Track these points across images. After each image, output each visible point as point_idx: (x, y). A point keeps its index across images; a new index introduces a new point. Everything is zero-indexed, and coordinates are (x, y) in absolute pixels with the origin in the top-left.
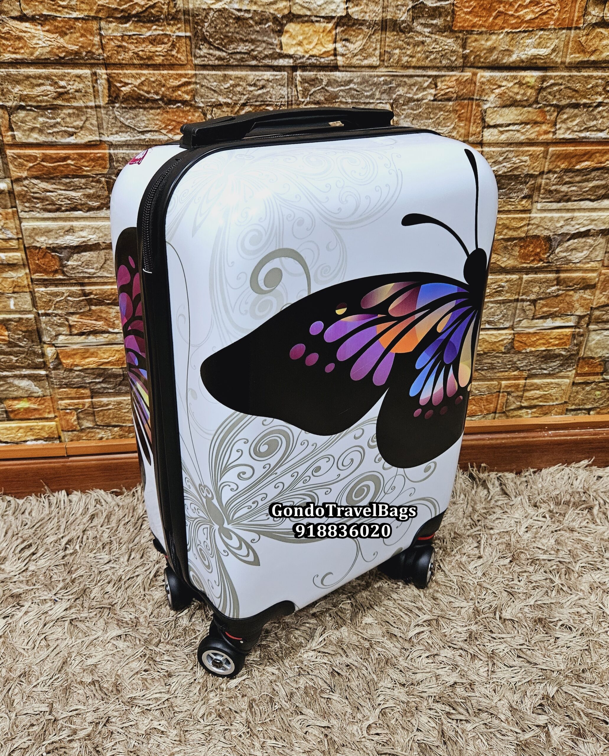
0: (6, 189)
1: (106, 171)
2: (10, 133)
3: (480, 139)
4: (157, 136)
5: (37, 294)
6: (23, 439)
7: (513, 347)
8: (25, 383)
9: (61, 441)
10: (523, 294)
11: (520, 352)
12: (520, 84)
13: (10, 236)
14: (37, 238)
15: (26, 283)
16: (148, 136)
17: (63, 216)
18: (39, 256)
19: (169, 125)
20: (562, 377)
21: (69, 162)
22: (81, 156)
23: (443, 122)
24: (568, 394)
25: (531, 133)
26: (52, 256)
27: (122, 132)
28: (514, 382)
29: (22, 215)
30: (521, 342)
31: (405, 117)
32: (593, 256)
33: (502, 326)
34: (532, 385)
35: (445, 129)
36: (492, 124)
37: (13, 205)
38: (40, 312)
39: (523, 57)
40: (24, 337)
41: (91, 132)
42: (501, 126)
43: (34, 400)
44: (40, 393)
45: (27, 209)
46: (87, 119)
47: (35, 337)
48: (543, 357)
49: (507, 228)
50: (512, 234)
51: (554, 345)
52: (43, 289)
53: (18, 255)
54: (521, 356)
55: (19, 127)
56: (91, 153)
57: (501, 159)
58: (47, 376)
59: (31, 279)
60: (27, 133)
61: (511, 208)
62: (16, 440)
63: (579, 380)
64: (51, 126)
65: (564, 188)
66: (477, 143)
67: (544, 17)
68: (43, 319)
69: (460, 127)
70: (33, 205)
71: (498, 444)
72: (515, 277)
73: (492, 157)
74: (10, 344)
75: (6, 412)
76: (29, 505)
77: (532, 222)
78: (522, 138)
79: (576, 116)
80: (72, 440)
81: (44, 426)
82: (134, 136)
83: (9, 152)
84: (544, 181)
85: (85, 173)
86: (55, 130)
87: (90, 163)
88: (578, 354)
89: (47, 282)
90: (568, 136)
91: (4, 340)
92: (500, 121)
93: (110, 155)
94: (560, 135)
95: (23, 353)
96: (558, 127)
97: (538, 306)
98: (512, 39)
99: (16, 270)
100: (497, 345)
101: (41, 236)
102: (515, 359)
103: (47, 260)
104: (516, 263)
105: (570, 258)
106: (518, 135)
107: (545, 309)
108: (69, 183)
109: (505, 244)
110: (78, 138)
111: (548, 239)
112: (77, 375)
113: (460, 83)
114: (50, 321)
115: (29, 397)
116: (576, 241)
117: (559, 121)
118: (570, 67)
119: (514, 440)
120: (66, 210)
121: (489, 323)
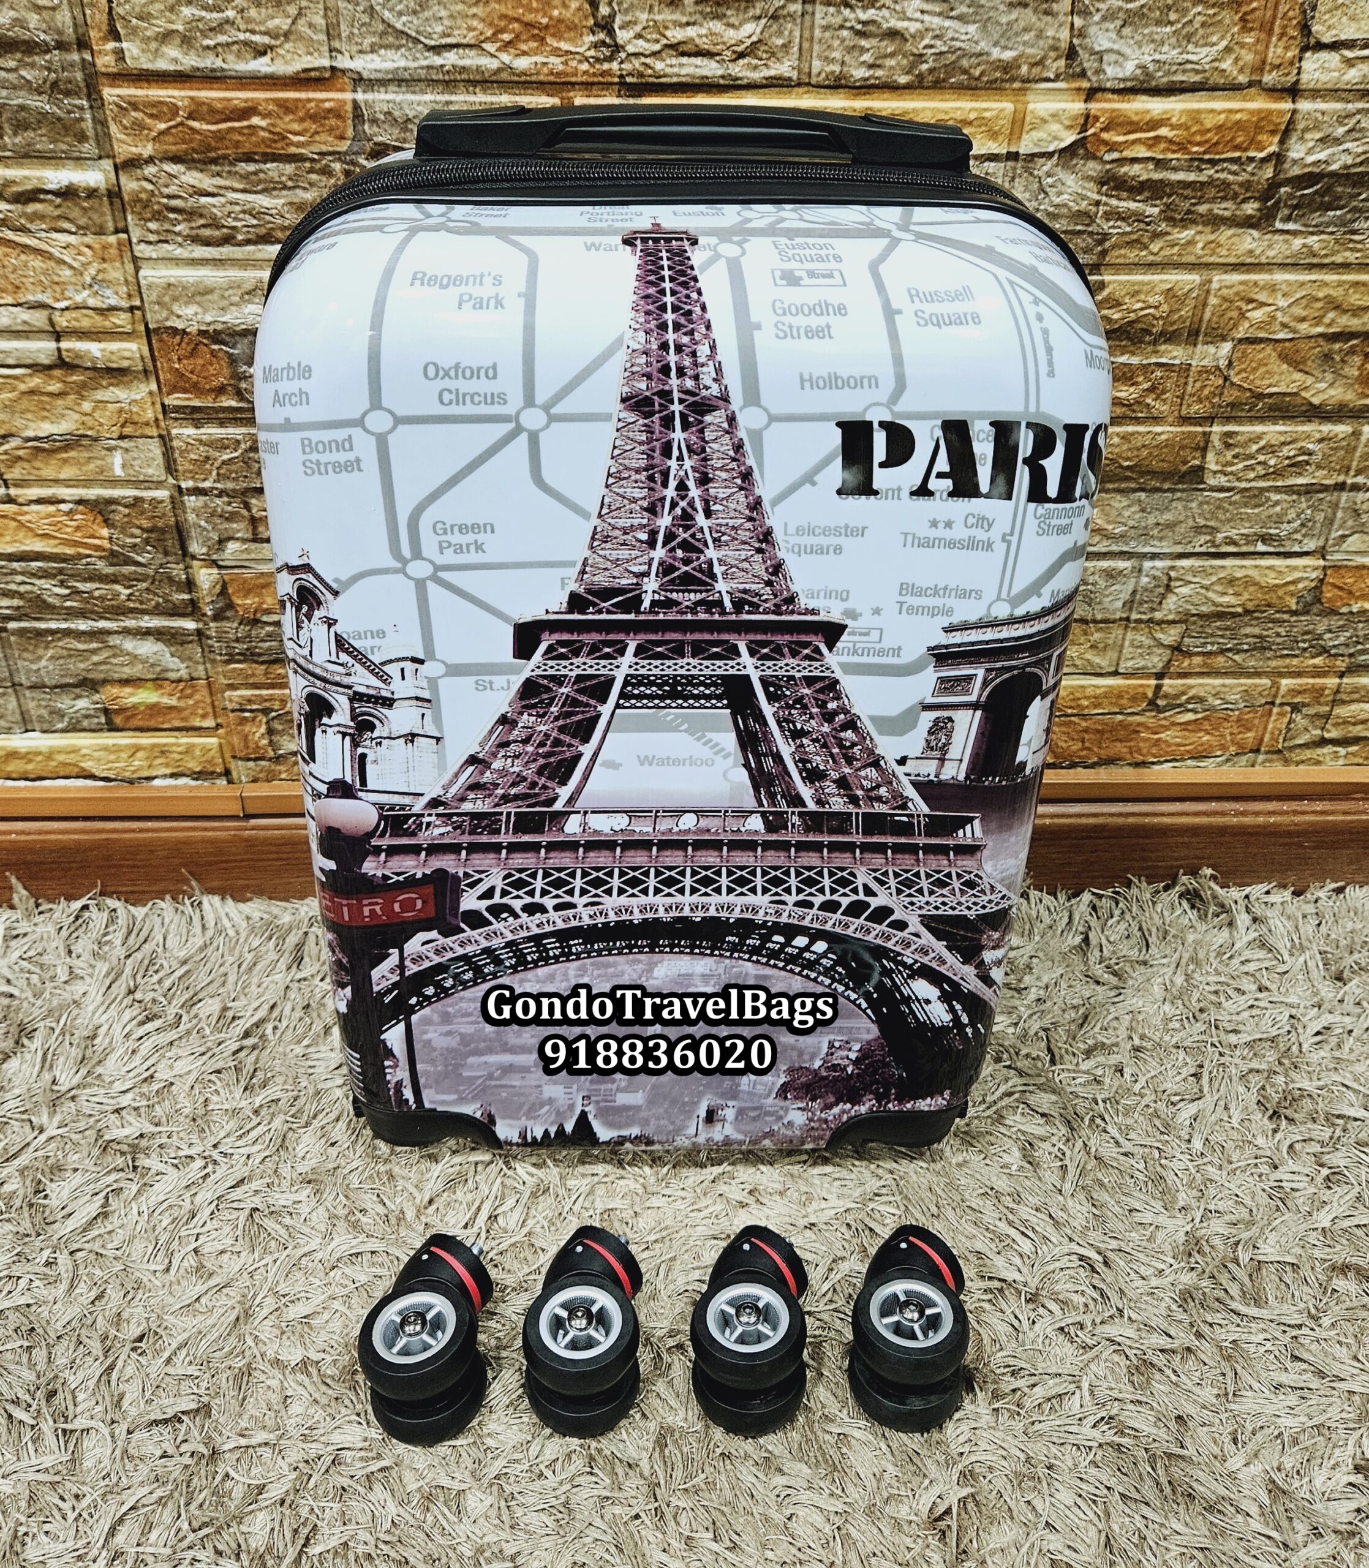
0: (103, 186)
1: (344, 146)
2: (111, 45)
3: (1292, 78)
4: (471, 60)
5: (175, 443)
6: (146, 774)
7: (1319, 601)
8: (147, 648)
9: (230, 782)
10: (1358, 472)
11: (1333, 612)
13: (113, 301)
14: (176, 308)
15: (150, 415)
16: (450, 58)
17: (240, 256)
18: (182, 352)
19: (502, 31)
21: (256, 120)
22: (286, 107)
23: (1201, 32)
26: (212, 352)
27: (387, 47)
28: (1311, 681)
29: (141, 250)
30: (1340, 588)
31: (1104, 19)
33: (1296, 549)
34: (1356, 690)
35: (1205, 50)
36: (1327, 39)
37: (121, 225)
38: (184, 485)
40: (147, 542)
41: (312, 48)
42: (1350, 44)
43: (168, 687)
44: (184, 673)
45: (152, 238)
46: (300, 14)
47: (171, 543)
49: (1336, 308)
50: (1346, 322)
52: (191, 431)
53: (132, 350)
54: (1335, 622)
55: (134, 31)
56: (309, 100)
57: (1341, 130)
58: (199, 633)
59: (163, 405)
60: (154, 45)
61: (1351, 257)
62: (127, 774)
64: (211, 30)
66: (1283, 90)
68: (191, 501)
69: (1242, 45)
70: (167, 226)
72: (1342, 429)
73: (1316, 128)
74: (113, 558)
75: (106, 711)
76: (158, 920)
80: (255, 780)
81: (193, 745)
82: (415, 59)
83: (110, 93)
85: (293, 150)
86: (222, 38)
87: (306, 125)
89: (197, 416)
91: (98, 548)
93: (356, 105)
95: (143, 578)
99: (127, 385)
100: (1280, 593)
101: (187, 304)
102: (1321, 629)
103: (200, 361)
104: (1349, 396)
108: (255, 173)
109: (1326, 347)
110: (279, 62)
112: (269, 635)
114: (206, 506)
115: (158, 681)
119: (1297, 819)
120: (248, 242)
121: (1264, 541)
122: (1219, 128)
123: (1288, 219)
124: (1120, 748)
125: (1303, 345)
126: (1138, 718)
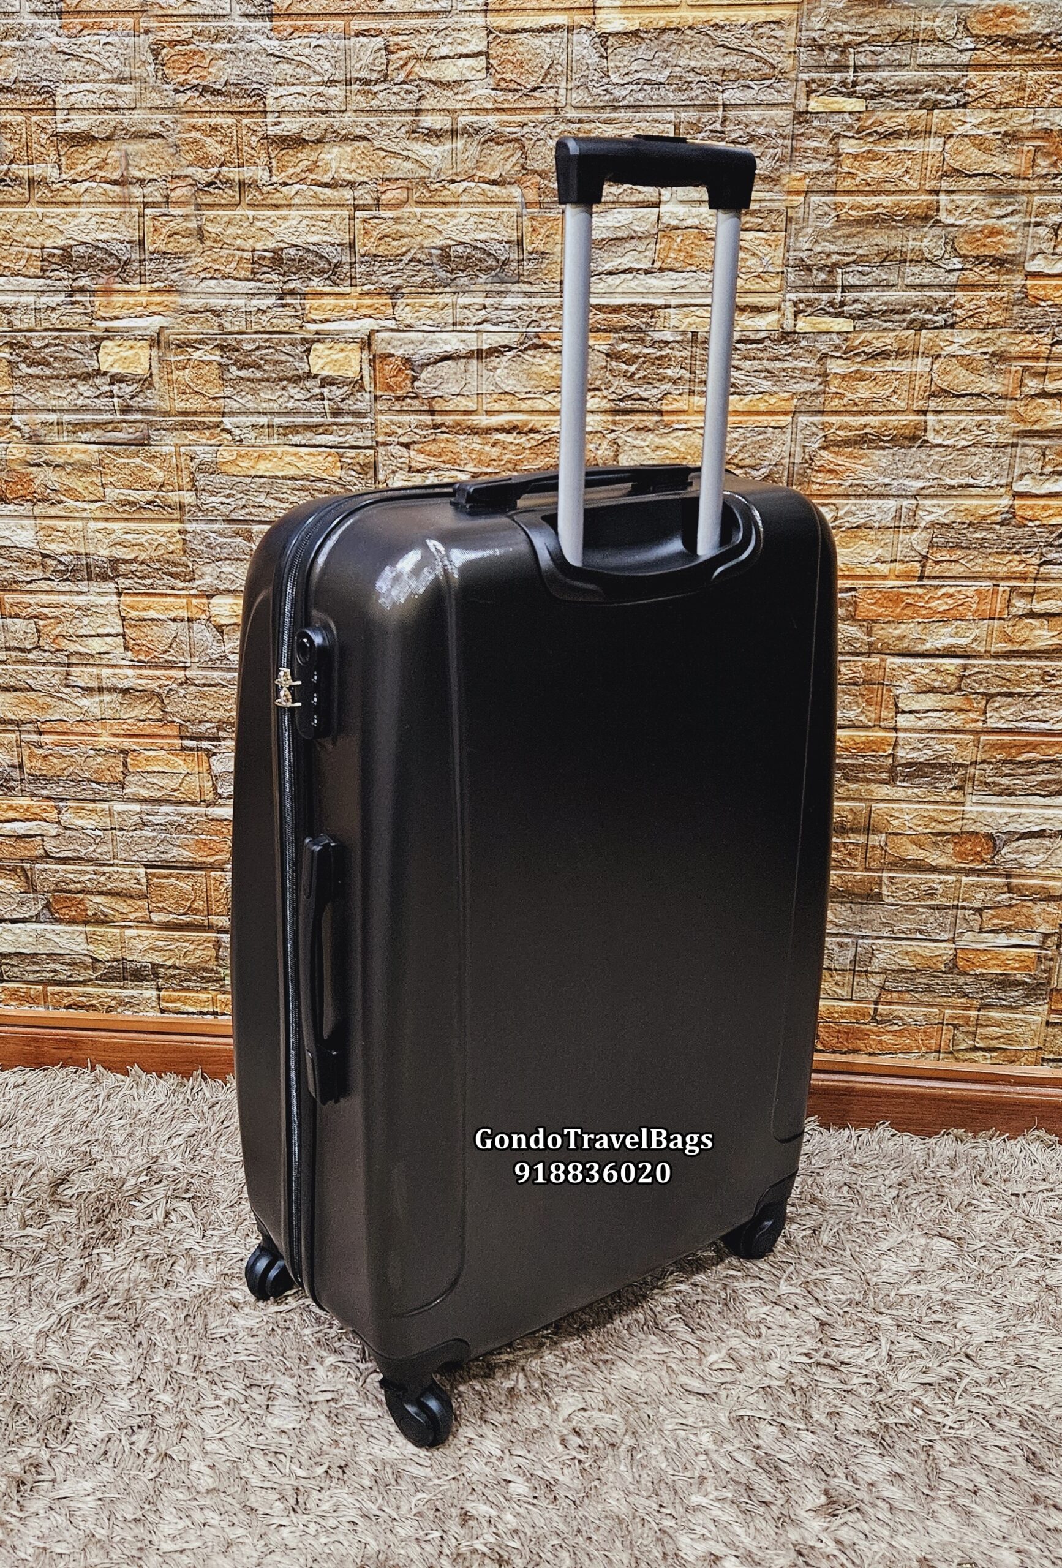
3: (892, 725)
7: (956, 966)
10: (964, 900)
11: (967, 973)
12: (938, 671)
20: (1030, 1013)
24: (1042, 1037)
25: (957, 720)
28: (962, 1012)
30: (967, 961)
32: (1053, 861)
33: (939, 938)
34: (988, 1019)
36: (907, 709)
39: (939, 646)
42: (917, 712)
48: (999, 983)
49: (935, 821)
50: (941, 828)
51: (1012, 969)
54: (970, 980)
57: (921, 746)
61: (938, 799)
63: (1055, 1018)
65: (1005, 781)
66: (891, 729)
67: (960, 608)
71: (944, 1096)
72: (950, 878)
73: (909, 744)
77: (967, 816)
78: (945, 725)
79: (1010, 705)
84: (977, 772)
88: (1049, 983)
90: (1000, 725)
92: (916, 707)
94: (992, 723)
96: (988, 715)
97: (984, 915)
98: (925, 628)
100: (935, 961)
102: (961, 982)
104: (950, 862)
105: (1022, 861)
106: (940, 722)
107: (996, 921)
109: (934, 839)
111: (990, 837)
113: (867, 668)
116: (1027, 841)
117: (989, 709)
118: (996, 656)
121: (920, 933)
122: (863, 743)
123: (903, 781)
124: (860, 1044)
125: (922, 838)
126: (867, 1027)
